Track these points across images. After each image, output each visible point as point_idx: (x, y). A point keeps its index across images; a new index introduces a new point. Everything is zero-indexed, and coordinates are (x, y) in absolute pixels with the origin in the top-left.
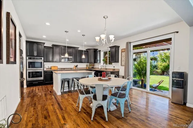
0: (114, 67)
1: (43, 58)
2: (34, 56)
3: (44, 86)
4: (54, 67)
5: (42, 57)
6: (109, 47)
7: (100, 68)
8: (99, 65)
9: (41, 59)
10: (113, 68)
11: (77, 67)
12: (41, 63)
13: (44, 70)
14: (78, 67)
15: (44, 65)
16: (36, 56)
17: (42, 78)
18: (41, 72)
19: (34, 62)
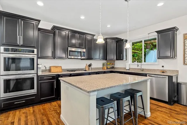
0: (163, 66)
1: (35, 50)
2: (18, 46)
3: (38, 106)
4: (56, 67)
5: (34, 47)
6: (156, 32)
7: (127, 68)
8: (127, 64)
9: (33, 52)
10: (162, 68)
11: (90, 67)
12: (33, 59)
13: (37, 74)
14: (92, 67)
15: (37, 64)
16: (22, 46)
17: (34, 91)
18: (32, 79)
19: (20, 59)
